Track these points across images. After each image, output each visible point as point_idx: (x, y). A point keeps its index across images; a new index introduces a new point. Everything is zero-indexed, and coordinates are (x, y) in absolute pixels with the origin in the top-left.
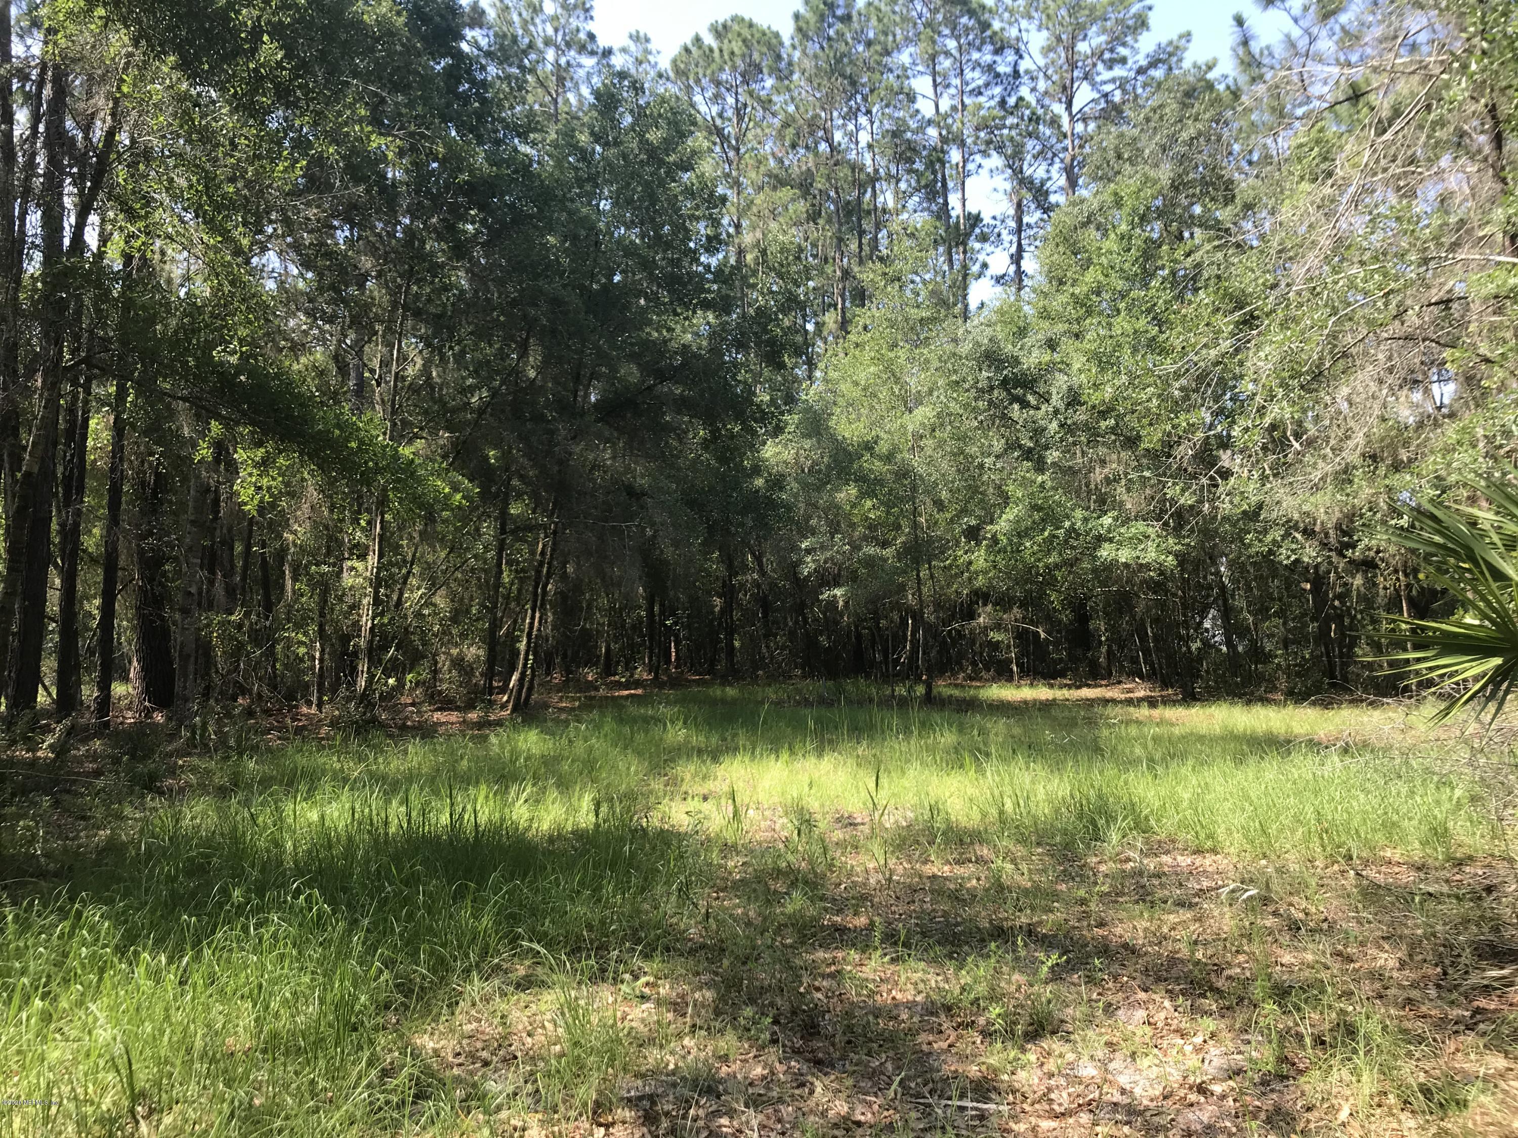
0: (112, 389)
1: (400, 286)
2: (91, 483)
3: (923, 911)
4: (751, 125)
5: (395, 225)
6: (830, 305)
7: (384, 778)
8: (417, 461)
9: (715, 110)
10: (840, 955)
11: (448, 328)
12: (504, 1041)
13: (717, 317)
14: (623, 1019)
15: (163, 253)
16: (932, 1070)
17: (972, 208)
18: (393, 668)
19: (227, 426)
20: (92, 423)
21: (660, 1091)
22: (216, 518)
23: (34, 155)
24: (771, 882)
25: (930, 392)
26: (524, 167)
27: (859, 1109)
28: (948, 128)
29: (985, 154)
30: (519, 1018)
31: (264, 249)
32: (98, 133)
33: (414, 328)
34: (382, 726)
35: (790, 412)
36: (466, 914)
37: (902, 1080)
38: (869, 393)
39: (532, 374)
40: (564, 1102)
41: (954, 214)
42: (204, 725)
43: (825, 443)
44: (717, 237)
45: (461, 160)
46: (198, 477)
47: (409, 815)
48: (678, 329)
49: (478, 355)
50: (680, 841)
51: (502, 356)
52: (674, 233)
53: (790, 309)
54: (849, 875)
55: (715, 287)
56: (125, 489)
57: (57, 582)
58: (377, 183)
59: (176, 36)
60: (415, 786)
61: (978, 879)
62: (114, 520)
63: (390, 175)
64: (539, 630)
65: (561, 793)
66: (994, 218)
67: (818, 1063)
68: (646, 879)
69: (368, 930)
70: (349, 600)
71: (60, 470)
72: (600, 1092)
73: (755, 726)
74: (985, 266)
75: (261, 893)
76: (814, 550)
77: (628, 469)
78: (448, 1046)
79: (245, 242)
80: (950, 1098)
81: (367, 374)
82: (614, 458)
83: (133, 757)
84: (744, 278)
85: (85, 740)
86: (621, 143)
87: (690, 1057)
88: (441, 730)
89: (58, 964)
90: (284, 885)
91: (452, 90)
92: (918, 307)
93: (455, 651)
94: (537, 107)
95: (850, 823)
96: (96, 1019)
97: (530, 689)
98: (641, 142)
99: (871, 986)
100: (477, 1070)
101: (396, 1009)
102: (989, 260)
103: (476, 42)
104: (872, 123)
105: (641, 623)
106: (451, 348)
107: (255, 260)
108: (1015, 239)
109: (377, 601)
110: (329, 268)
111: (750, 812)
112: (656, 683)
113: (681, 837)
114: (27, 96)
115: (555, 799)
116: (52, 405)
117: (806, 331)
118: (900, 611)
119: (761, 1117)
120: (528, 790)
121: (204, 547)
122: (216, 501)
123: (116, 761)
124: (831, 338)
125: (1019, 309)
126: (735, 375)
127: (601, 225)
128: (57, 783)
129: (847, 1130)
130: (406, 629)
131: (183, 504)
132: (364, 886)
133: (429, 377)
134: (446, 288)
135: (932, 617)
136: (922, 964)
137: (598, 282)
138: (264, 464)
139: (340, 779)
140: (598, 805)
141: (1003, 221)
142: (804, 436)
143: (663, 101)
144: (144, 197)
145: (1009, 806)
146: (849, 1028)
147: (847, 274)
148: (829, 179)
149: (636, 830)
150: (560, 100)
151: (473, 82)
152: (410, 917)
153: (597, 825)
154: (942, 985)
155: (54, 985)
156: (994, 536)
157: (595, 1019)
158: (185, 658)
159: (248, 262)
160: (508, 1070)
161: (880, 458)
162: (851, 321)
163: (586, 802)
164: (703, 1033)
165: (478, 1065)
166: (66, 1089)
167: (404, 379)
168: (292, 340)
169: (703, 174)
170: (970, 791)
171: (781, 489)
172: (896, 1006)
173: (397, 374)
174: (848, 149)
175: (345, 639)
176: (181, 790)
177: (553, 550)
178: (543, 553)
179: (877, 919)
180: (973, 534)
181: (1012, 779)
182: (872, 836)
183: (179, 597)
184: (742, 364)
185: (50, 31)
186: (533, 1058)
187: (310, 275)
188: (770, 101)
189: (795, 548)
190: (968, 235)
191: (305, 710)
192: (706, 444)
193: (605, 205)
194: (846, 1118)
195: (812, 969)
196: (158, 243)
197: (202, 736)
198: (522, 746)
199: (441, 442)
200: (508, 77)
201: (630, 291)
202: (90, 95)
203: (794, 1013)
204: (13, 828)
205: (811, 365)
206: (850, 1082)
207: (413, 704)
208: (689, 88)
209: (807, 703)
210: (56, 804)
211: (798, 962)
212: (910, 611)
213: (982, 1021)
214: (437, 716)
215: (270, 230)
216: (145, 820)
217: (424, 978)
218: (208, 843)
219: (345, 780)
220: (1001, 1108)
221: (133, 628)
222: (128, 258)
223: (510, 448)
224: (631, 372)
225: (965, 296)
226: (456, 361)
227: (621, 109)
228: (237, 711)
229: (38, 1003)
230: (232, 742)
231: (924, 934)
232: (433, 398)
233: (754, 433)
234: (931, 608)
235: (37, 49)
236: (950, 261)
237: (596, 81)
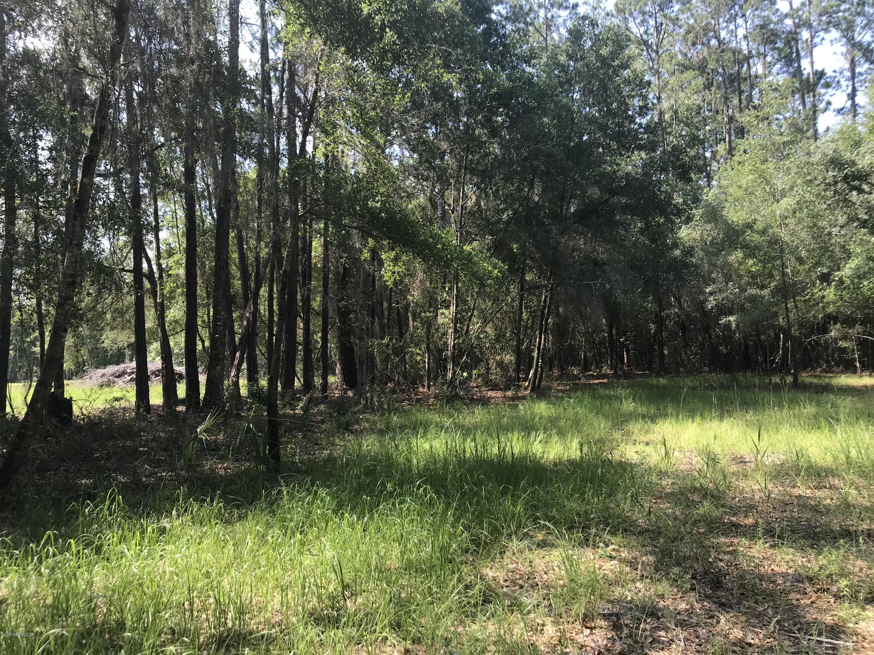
0: (322, 226)
1: (463, 157)
2: (314, 274)
3: (792, 517)
4: (666, 35)
5: (459, 123)
6: (721, 140)
7: (463, 427)
8: (473, 253)
9: (642, 30)
10: (736, 541)
11: (489, 177)
12: (531, 576)
13: (647, 154)
14: (600, 569)
15: (343, 152)
16: (799, 616)
17: (818, 67)
18: (466, 367)
19: (377, 241)
20: (314, 244)
21: (622, 611)
22: (374, 290)
23: (281, 109)
24: (689, 495)
25: (792, 188)
26: (529, 81)
27: (750, 636)
28: (800, 17)
29: (826, 30)
30: (540, 564)
31: (392, 144)
32: (310, 93)
33: (471, 179)
34: (461, 398)
35: (696, 208)
36: (508, 503)
37: (778, 622)
38: (749, 192)
39: (537, 199)
40: (566, 612)
41: (805, 72)
42: (372, 397)
43: (720, 225)
44: (646, 106)
45: (492, 80)
46: (364, 268)
47: (476, 447)
48: (623, 164)
49: (506, 191)
50: (632, 469)
51: (520, 190)
52: (619, 107)
53: (694, 145)
54: (741, 493)
55: (646, 136)
56: (330, 276)
57: (302, 325)
58: (448, 100)
59: (344, 37)
60: (479, 432)
61: (832, 499)
62: (325, 293)
63: (455, 95)
64: (544, 345)
65: (560, 438)
66: (835, 71)
67: (722, 605)
68: (611, 490)
69: (456, 509)
70: (441, 330)
71: (300, 268)
72: (587, 609)
73: (678, 402)
74: (829, 103)
75: (401, 486)
76: (715, 292)
77: (594, 250)
78: (501, 575)
79: (382, 141)
80: (811, 635)
81: (447, 207)
82: (585, 244)
83: (339, 414)
84: (665, 129)
85: (317, 405)
86: (585, 58)
87: (640, 594)
88: (493, 401)
89: (307, 517)
90: (412, 482)
91: (487, 41)
92: (781, 134)
93: (498, 358)
94: (535, 44)
95: (742, 461)
96: (325, 546)
97: (541, 379)
98: (597, 56)
99: (757, 561)
100: (517, 590)
101: (472, 553)
102: (831, 99)
103: (500, 13)
104: (746, 22)
105: (605, 340)
106: (491, 188)
107: (387, 151)
108: (850, 83)
109: (456, 331)
110: (424, 151)
111: (676, 453)
112: (616, 375)
113: (632, 466)
114: (277, 79)
115: (557, 441)
116: (295, 235)
117: (705, 158)
118: (774, 329)
119: (685, 633)
120: (541, 436)
121: (369, 305)
122: (374, 281)
123: (331, 415)
124: (722, 160)
125: (855, 129)
126: (660, 188)
127: (575, 108)
128: (304, 426)
129: (742, 648)
130: (471, 346)
131: (357, 283)
132: (453, 485)
133: (480, 206)
134: (487, 155)
135: (797, 333)
136: (791, 550)
137: (574, 141)
138: (396, 260)
139: (441, 427)
140: (581, 445)
141: (841, 73)
142: (706, 222)
143: (610, 29)
144: (332, 124)
145: (853, 453)
146: (742, 586)
147: (731, 119)
148: (718, 61)
149: (605, 461)
150: (548, 39)
151: (498, 36)
152: (478, 503)
153: (582, 457)
154: (806, 564)
155: (305, 527)
156: (841, 279)
157: (582, 567)
158: (361, 363)
159: (383, 152)
160: (534, 592)
161: (758, 233)
162: (735, 148)
163: (575, 444)
164: (648, 580)
165: (517, 588)
166: (312, 580)
167: (466, 208)
168: (408, 192)
169: (636, 70)
170: (826, 443)
171: (691, 256)
172: (774, 575)
173: (462, 206)
174: (730, 41)
175: (440, 351)
176: (362, 431)
177: (551, 299)
178: (545, 301)
179: (760, 520)
180: (825, 278)
181: (855, 436)
182: (757, 469)
183: (358, 332)
184: (664, 181)
185: (286, 44)
186: (547, 586)
187: (415, 156)
188: (678, 19)
189: (703, 293)
190: (816, 85)
191: (421, 390)
192: (642, 231)
193: (577, 96)
194: (741, 641)
195: (717, 548)
196: (341, 147)
197: (371, 403)
198: (537, 410)
199: (487, 242)
200: (518, 30)
201: (593, 144)
202: (306, 73)
203: (705, 573)
204: (286, 447)
205: (709, 178)
206: (743, 618)
207: (477, 387)
208: (625, 19)
209: (713, 388)
210: (304, 437)
211: (707, 543)
212: (781, 329)
213: (834, 589)
214: (490, 393)
215: (394, 133)
216: (345, 446)
217: (486, 537)
218: (375, 459)
219: (442, 427)
220: (847, 644)
221: (337, 348)
222: (326, 156)
223: (525, 242)
224: (594, 192)
225: (815, 125)
226: (494, 195)
227: (584, 38)
228: (387, 390)
229: (299, 536)
230: (385, 406)
231: (793, 532)
232: (482, 218)
233: (673, 222)
234: (796, 327)
235: (280, 54)
236: (804, 103)
237: (569, 24)
